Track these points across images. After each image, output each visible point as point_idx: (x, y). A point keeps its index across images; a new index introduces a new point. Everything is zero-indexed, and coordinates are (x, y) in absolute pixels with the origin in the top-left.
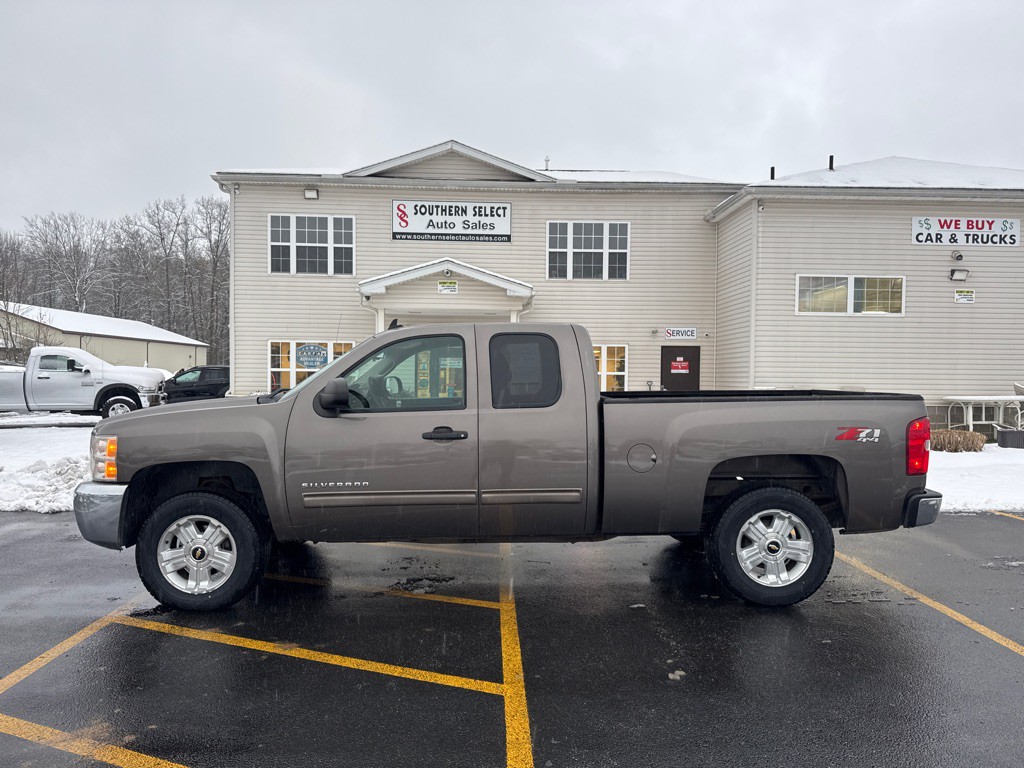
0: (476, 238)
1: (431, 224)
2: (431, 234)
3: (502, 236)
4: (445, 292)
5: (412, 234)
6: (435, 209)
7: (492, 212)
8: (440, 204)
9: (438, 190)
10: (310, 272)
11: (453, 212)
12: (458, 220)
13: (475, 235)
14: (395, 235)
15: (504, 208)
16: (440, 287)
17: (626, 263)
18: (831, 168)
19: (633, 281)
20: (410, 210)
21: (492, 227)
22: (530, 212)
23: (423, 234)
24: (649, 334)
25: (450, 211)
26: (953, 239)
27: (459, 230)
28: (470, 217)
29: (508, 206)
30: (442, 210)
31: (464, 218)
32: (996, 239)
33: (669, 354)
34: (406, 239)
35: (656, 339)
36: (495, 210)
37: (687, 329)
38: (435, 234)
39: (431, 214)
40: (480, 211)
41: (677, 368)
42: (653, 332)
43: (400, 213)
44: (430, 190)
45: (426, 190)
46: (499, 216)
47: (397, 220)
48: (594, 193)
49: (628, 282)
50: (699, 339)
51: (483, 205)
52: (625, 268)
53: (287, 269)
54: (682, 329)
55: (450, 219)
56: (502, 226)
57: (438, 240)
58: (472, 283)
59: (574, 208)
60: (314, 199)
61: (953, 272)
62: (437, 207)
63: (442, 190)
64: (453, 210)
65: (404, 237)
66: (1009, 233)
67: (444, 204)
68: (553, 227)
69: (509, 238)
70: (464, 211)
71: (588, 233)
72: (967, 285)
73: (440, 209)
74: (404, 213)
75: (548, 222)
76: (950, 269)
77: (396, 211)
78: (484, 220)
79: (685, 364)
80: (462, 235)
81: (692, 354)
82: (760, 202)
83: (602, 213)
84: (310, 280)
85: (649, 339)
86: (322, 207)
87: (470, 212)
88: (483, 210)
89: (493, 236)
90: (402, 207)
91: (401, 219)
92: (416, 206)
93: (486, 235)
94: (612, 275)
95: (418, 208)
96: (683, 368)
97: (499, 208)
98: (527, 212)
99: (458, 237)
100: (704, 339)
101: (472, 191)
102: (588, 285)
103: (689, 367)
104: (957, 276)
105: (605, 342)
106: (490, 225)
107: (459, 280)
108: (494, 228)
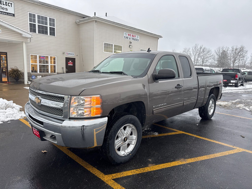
3: (11, 14)
15: (11, 4)
17: (54, 31)
18: (106, 16)
19: (57, 37)
22: (22, 8)
24: (62, 54)
26: (130, 39)
29: (13, 3)
32: (136, 40)
33: (68, 60)
35: (64, 55)
36: (7, 4)
37: (72, 53)
41: (70, 64)
42: (63, 53)
46: (9, 6)
48: (44, 6)
49: (55, 37)
50: (75, 56)
51: (2, 0)
52: (54, 33)
54: (71, 53)
56: (11, 10)
58: (7, 30)
59: (37, 10)
61: (130, 46)
66: (138, 39)
68: (30, 15)
69: (14, 15)
71: (42, 19)
72: (132, 49)
75: (28, 13)
76: (129, 45)
78: (3, 6)
79: (72, 63)
81: (73, 60)
82: (96, 22)
83: (46, 13)
85: (62, 55)
88: (2, 2)
89: (7, 13)
93: (4, 12)
94: (50, 34)
96: (71, 64)
97: (9, 3)
98: (20, 7)
100: (76, 56)
102: (42, 36)
103: (73, 64)
104: (130, 47)
105: (49, 55)
106: (6, 8)
107: (2, 29)
108: (7, 10)
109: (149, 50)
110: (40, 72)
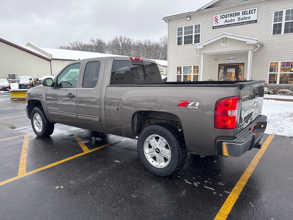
0: (243, 23)
1: (226, 21)
2: (226, 25)
3: (253, 21)
4: (224, 45)
5: (219, 26)
6: (228, 15)
7: (250, 12)
8: (229, 13)
9: (229, 8)
10: (188, 44)
11: (234, 15)
12: (236, 18)
13: (242, 22)
14: (213, 27)
15: (255, 10)
16: (222, 44)
20: (219, 18)
21: (249, 18)
22: (266, 9)
23: (223, 25)
25: (233, 15)
27: (236, 21)
28: (241, 16)
29: (257, 9)
30: (230, 15)
31: (239, 16)
34: (217, 28)
36: (251, 11)
38: (227, 25)
39: (226, 18)
40: (245, 13)
43: (216, 19)
44: (226, 9)
45: (225, 9)
46: (252, 13)
47: (214, 22)
51: (246, 10)
53: (181, 44)
55: (233, 18)
56: (253, 17)
57: (228, 26)
58: (233, 41)
59: (287, 3)
60: (189, 20)
62: (229, 14)
63: (231, 8)
64: (234, 14)
65: (216, 27)
67: (231, 13)
68: (276, 14)
69: (256, 21)
70: (239, 14)
73: (229, 15)
74: (217, 19)
77: (214, 19)
78: (246, 16)
80: (237, 23)
84: (187, 46)
86: (192, 22)
87: (241, 14)
88: (246, 12)
89: (250, 21)
90: (216, 17)
91: (216, 21)
92: (221, 15)
93: (247, 22)
95: (222, 16)
97: (253, 10)
98: (265, 9)
99: (236, 24)
101: (242, 6)
106: (248, 17)
107: (229, 41)
108: (250, 18)
109: (79, 59)
110: (280, 82)
